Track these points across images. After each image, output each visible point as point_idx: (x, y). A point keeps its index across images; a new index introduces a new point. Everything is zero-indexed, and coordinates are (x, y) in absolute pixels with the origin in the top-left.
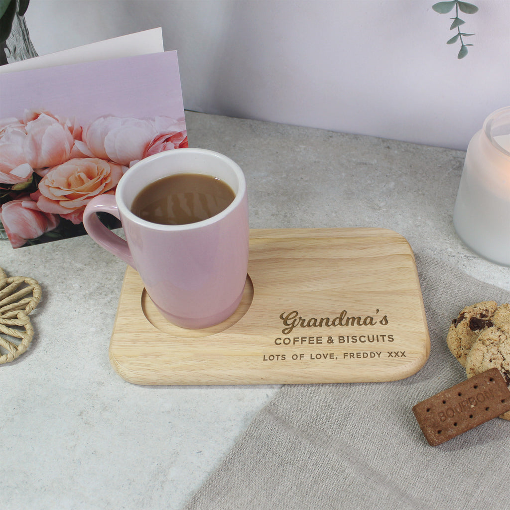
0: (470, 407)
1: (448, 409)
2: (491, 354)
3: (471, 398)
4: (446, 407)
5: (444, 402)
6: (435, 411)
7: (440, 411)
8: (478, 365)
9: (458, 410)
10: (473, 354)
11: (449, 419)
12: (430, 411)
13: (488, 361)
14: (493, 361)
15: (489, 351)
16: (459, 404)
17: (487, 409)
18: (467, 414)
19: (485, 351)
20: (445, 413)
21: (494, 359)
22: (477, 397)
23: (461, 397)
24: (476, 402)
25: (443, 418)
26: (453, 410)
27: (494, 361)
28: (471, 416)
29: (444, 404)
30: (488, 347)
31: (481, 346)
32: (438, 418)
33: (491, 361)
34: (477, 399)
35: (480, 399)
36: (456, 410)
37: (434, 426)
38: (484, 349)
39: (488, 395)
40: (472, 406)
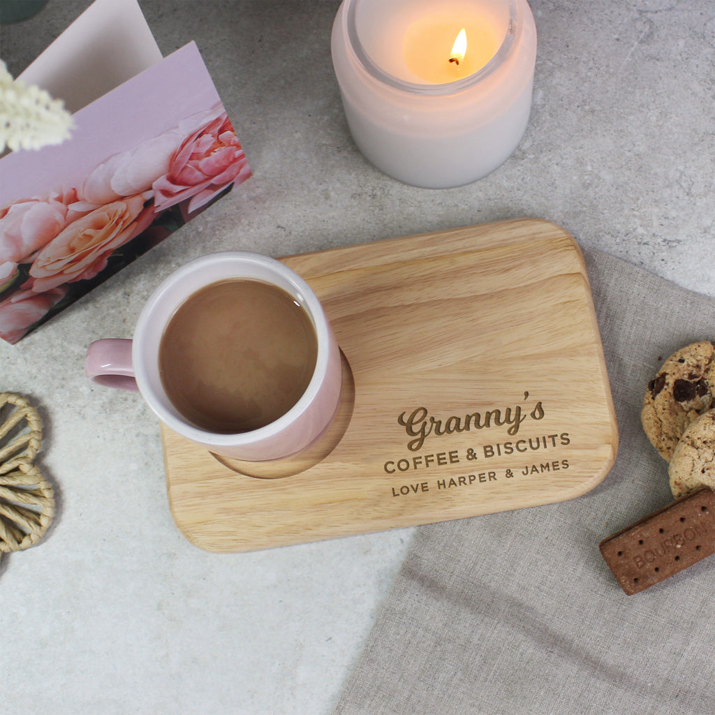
0: (675, 548)
1: (646, 552)
2: (703, 461)
3: (677, 535)
4: (644, 550)
5: (641, 542)
6: (629, 555)
7: (636, 555)
8: (686, 477)
9: (660, 552)
10: (679, 462)
11: (649, 564)
12: (623, 556)
13: (700, 472)
14: (707, 472)
15: (701, 457)
16: (661, 544)
17: (698, 547)
18: (671, 556)
19: (696, 457)
20: (643, 557)
21: (708, 469)
22: (685, 533)
23: (663, 535)
24: (683, 540)
25: (639, 564)
26: (652, 552)
27: (709, 471)
28: (677, 558)
29: (640, 546)
30: (700, 450)
31: (690, 451)
32: (633, 564)
33: (703, 472)
34: (685, 536)
35: (689, 537)
36: (658, 553)
37: (628, 574)
38: (693, 453)
39: (699, 530)
40: (679, 546)
